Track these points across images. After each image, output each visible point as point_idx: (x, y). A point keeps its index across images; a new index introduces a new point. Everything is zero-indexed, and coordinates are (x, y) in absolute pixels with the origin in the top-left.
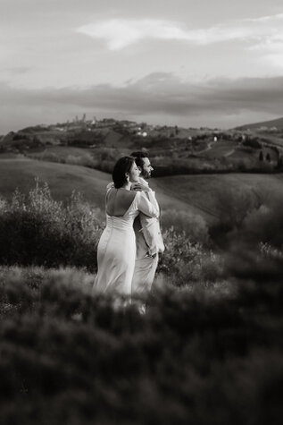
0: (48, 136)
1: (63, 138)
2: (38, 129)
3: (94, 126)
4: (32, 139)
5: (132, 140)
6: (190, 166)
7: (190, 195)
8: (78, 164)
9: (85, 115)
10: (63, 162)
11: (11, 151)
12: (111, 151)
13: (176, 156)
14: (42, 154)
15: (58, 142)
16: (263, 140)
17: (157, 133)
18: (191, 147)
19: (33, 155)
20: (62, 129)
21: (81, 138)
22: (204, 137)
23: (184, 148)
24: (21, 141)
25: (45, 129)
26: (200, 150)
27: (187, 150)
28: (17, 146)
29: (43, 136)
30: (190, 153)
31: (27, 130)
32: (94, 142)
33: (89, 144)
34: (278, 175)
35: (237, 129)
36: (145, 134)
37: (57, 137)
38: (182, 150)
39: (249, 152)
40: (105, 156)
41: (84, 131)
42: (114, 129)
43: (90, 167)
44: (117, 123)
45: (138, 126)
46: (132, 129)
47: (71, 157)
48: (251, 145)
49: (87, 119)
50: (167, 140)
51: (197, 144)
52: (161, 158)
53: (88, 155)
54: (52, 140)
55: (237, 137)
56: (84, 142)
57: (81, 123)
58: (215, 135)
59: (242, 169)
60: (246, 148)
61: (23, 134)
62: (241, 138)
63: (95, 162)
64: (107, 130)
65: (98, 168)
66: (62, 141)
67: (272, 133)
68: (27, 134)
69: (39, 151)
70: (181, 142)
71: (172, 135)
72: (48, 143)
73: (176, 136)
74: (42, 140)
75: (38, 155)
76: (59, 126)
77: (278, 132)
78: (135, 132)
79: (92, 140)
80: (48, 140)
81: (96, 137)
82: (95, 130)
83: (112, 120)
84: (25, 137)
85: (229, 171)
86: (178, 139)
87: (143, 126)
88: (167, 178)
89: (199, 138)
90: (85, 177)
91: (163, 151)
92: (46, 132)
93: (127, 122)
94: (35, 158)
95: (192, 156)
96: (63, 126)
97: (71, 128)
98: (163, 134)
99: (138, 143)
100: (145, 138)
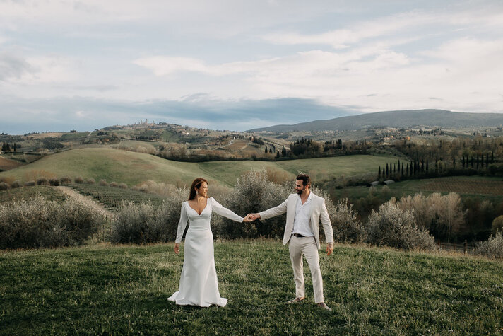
0: (122, 133)
1: (132, 135)
2: (115, 128)
3: (153, 127)
4: (111, 134)
5: (179, 137)
6: (221, 156)
7: (221, 174)
8: (146, 152)
10: (135, 151)
11: (97, 143)
12: (165, 144)
13: (209, 148)
14: (118, 145)
15: (129, 137)
16: (265, 140)
17: (196, 133)
18: (219, 143)
19: (112, 145)
20: (131, 129)
21: (144, 135)
22: (227, 137)
23: (214, 143)
24: (104, 136)
25: (120, 128)
26: (225, 144)
27: (216, 144)
28: (101, 140)
29: (118, 133)
30: (218, 147)
31: (107, 129)
32: (154, 138)
33: (150, 139)
34: (277, 162)
35: (247, 132)
36: (188, 134)
37: (128, 134)
38: (213, 145)
39: (256, 147)
40: (162, 148)
41: (146, 130)
42: (167, 129)
43: (153, 154)
44: (169, 126)
45: (183, 128)
46: (179, 130)
47: (140, 148)
48: (258, 142)
49: (148, 122)
50: (202, 137)
51: (223, 141)
53: (149, 146)
54: (124, 136)
55: (248, 137)
56: (147, 138)
57: (145, 124)
58: (234, 136)
59: (254, 158)
60: (254, 144)
61: (105, 131)
62: (250, 139)
63: (158, 152)
64: (163, 130)
65: (159, 155)
66: (131, 137)
67: (270, 135)
68: (107, 131)
69: (116, 143)
70: (212, 139)
71: (206, 135)
72: (122, 138)
73: (209, 135)
74: (117, 136)
75: (115, 145)
76: (129, 126)
77: (273, 135)
78: (181, 132)
79: (152, 136)
80: (122, 136)
81: (155, 135)
82: (154, 130)
83: (165, 124)
84: (106, 133)
85: (246, 159)
86: (209, 137)
87: (186, 128)
88: (205, 162)
89: (224, 137)
90: (151, 161)
92: (120, 130)
93: (175, 125)
94: (113, 148)
95: (219, 149)
96: (132, 126)
97: (137, 128)
98: (200, 133)
99: (183, 140)
100: (188, 136)
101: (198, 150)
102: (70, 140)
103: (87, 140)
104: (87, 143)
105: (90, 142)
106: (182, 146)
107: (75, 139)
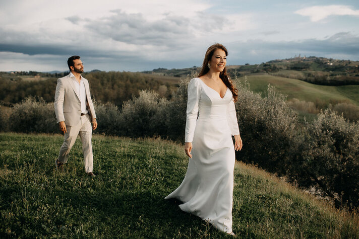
0: (281, 65)
1: (288, 66)
2: (276, 61)
3: (304, 60)
4: (273, 66)
5: (324, 67)
7: (355, 95)
8: (295, 78)
9: (300, 55)
10: (288, 77)
11: (262, 72)
12: (313, 72)
14: (277, 73)
15: (286, 68)
17: (338, 64)
18: (357, 71)
19: (273, 74)
20: (288, 62)
21: (298, 66)
23: (353, 71)
24: (267, 67)
25: (279, 61)
27: (354, 72)
28: (265, 69)
29: (278, 65)
30: (356, 74)
31: (270, 62)
32: (304, 68)
33: (302, 69)
36: (331, 64)
37: (285, 65)
38: (352, 73)
40: (309, 75)
41: (299, 62)
42: (315, 61)
43: (301, 80)
44: (317, 58)
45: (328, 60)
46: (325, 62)
47: (291, 75)
49: (301, 56)
50: (343, 67)
52: (340, 76)
53: (300, 74)
56: (299, 68)
57: (298, 58)
61: (268, 64)
63: (304, 78)
64: (312, 62)
65: (306, 80)
66: (288, 67)
68: (271, 64)
69: (276, 72)
70: (351, 68)
71: (346, 65)
72: (281, 68)
73: (349, 65)
74: (278, 67)
75: (275, 74)
76: (287, 60)
78: (326, 63)
79: (303, 67)
80: (281, 66)
81: (306, 65)
82: (305, 62)
83: (314, 57)
84: (269, 65)
86: (350, 67)
87: (331, 60)
88: (343, 86)
90: (298, 85)
91: (341, 73)
92: (280, 63)
93: (322, 58)
94: (274, 75)
96: (289, 60)
97: (293, 61)
98: (342, 64)
99: (328, 68)
100: (332, 66)
101: (339, 77)
102: (245, 70)
103: (256, 70)
104: (256, 72)
105: (258, 71)
106: (326, 73)
107: (248, 70)
